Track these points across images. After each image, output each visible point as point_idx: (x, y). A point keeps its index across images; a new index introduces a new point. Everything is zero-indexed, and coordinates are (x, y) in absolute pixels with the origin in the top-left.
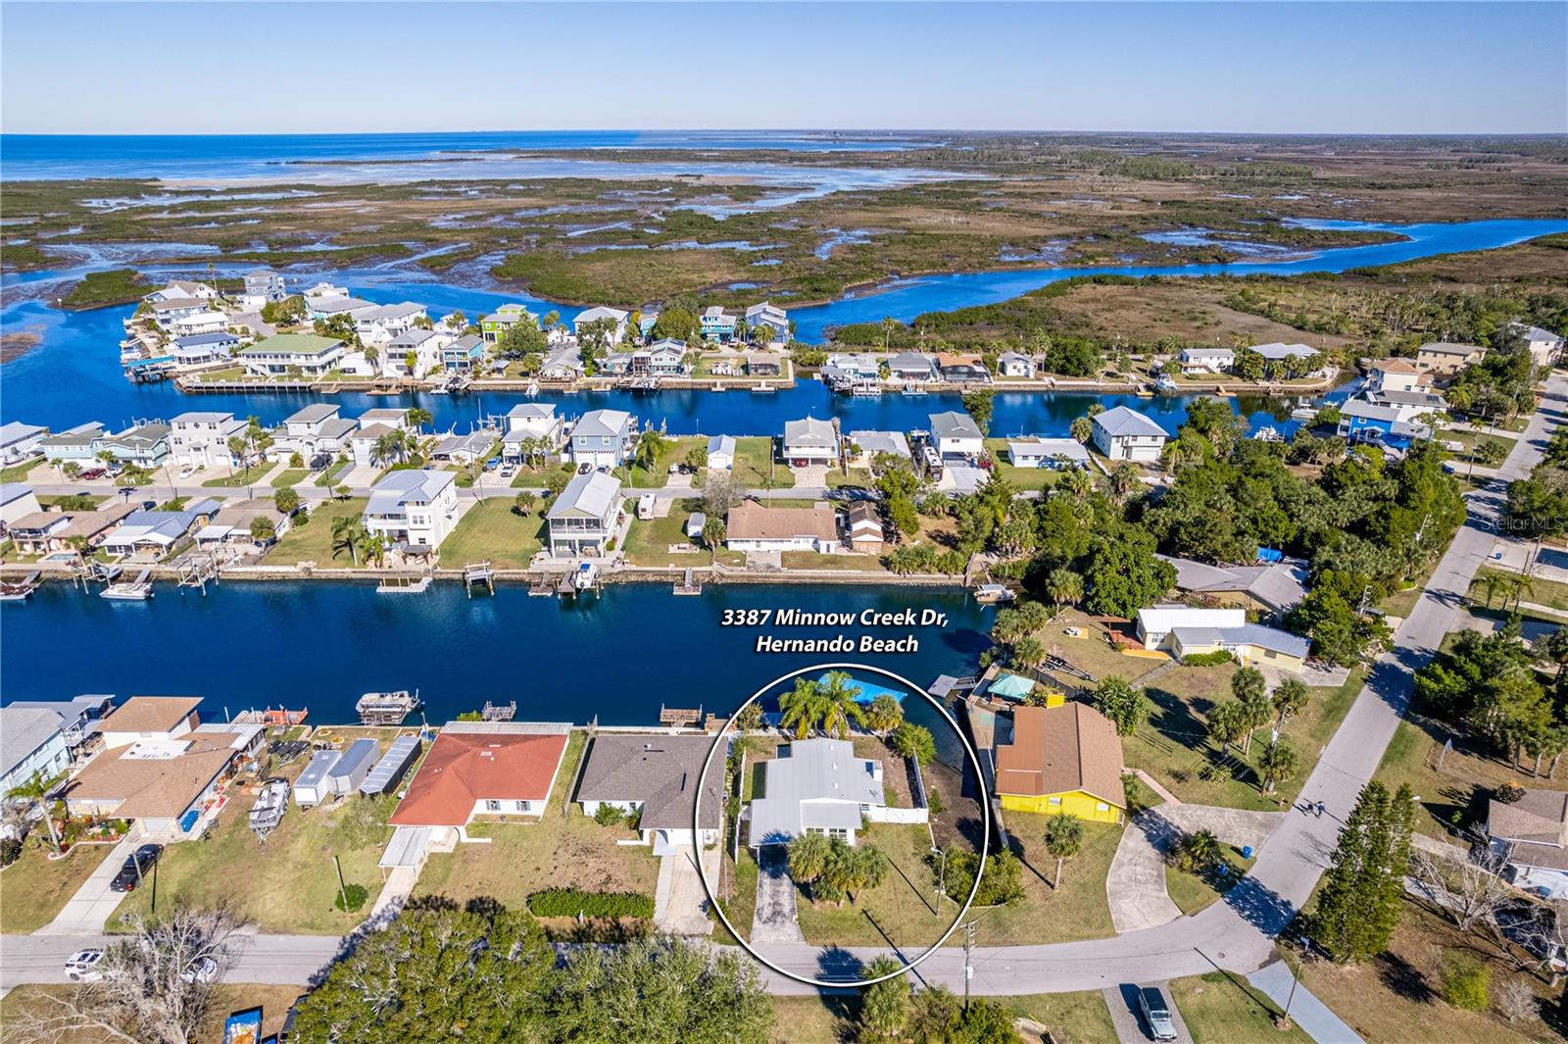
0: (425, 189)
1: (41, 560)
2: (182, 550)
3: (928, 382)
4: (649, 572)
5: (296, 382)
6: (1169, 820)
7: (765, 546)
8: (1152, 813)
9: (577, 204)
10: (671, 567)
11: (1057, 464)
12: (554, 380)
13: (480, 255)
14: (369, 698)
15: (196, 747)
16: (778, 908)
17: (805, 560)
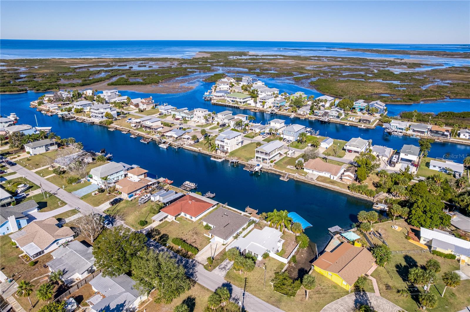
0: (312, 58)
1: (154, 136)
2: (179, 140)
3: (423, 135)
4: (278, 171)
5: (236, 105)
6: (369, 299)
7: (315, 172)
8: (365, 294)
9: (353, 65)
10: (284, 171)
11: (448, 172)
12: (300, 115)
13: (312, 78)
14: (187, 182)
15: (141, 181)
16: (226, 267)
17: (325, 179)
